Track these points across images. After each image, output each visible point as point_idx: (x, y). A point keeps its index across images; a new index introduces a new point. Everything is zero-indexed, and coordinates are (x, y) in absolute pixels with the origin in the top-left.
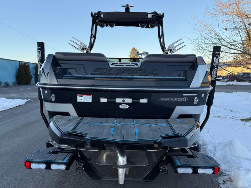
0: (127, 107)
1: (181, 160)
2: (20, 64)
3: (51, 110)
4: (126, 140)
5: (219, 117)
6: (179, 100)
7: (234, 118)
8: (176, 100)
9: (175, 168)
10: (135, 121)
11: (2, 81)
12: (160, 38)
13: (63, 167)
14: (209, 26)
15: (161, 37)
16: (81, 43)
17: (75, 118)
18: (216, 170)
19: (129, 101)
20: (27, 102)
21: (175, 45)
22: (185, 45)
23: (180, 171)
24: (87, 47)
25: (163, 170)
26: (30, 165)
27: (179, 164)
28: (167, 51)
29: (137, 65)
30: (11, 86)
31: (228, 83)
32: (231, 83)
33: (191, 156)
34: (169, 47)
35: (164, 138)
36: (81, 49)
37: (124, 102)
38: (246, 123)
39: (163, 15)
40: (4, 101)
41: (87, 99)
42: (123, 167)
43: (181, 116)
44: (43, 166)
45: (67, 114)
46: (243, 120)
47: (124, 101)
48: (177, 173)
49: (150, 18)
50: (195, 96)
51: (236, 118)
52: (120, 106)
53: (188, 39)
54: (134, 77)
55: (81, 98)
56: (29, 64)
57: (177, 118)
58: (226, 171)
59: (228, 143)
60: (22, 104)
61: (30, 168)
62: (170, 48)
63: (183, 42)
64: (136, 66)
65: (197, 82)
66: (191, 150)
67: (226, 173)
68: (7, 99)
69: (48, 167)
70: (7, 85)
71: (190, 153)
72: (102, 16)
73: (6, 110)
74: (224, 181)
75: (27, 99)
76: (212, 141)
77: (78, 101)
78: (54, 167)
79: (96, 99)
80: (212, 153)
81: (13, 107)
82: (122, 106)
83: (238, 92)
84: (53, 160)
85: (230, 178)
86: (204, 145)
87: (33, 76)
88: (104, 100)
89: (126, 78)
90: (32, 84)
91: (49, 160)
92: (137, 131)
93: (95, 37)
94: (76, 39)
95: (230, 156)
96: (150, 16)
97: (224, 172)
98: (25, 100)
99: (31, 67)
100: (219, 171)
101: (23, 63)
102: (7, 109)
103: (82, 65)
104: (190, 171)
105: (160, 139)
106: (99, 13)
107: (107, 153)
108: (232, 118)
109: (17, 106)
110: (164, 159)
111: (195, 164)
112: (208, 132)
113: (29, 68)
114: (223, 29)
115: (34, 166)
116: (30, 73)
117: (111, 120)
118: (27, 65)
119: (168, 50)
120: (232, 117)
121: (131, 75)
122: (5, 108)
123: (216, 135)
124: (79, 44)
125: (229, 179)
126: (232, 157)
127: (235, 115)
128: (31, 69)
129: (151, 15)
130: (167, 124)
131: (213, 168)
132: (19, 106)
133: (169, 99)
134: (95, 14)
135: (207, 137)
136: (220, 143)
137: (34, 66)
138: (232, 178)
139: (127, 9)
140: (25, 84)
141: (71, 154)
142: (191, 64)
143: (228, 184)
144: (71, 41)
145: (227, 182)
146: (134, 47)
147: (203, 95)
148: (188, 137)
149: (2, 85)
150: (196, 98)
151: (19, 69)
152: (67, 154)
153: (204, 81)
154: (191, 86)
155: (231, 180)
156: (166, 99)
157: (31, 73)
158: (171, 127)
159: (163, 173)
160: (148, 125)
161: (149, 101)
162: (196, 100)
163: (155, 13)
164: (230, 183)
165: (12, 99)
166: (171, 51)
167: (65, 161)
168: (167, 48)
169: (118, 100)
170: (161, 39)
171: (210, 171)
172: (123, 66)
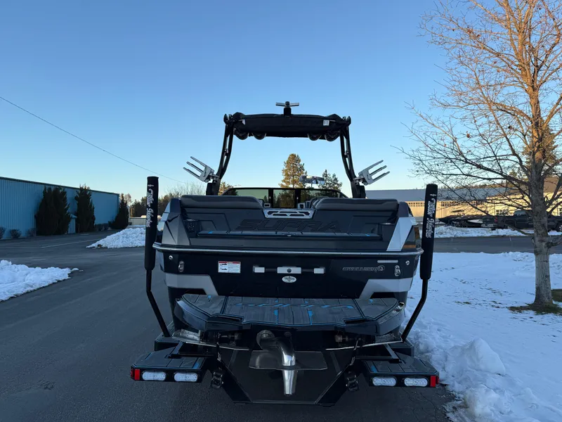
0: (294, 280)
1: (379, 367)
2: (45, 189)
3: (176, 286)
4: (297, 324)
5: (467, 303)
6: (372, 269)
7: (496, 305)
8: (366, 269)
9: (369, 378)
10: (307, 301)
11: (4, 226)
12: (344, 157)
13: (193, 377)
14: (441, 125)
15: (346, 155)
16: (206, 167)
17: (214, 298)
18: (433, 379)
19: (297, 270)
20: (72, 273)
21: (371, 171)
22: (389, 172)
23: (377, 381)
24: (215, 173)
25: (351, 384)
26: (141, 374)
27: (375, 372)
28: (357, 181)
29: (307, 214)
30: (24, 239)
31: (494, 233)
32: (501, 232)
33: (396, 361)
34: (361, 174)
35: (347, 322)
36: (206, 178)
37: (289, 273)
38: (519, 315)
39: (349, 121)
40: (25, 272)
41: (233, 268)
42: (289, 368)
43: (377, 295)
44: (161, 376)
45: (201, 292)
46: (512, 309)
47: (289, 271)
48: (373, 385)
49: (326, 126)
50: (395, 264)
51: (499, 305)
52: (284, 279)
53: (400, 151)
54: (305, 234)
55: (224, 267)
56: (66, 189)
57: (371, 298)
58: (462, 393)
59: (468, 347)
60: (63, 278)
61: (141, 379)
62: (362, 177)
63: (385, 167)
64: (306, 217)
65: (397, 243)
66: (398, 353)
67: (462, 396)
68: (29, 267)
69: (170, 377)
70: (15, 235)
71: (394, 356)
72: (244, 122)
73: (34, 290)
74: (454, 408)
75: (71, 267)
76: (443, 345)
77: (220, 271)
78: (179, 377)
79: (246, 269)
80: (440, 365)
81: (47, 284)
82: (287, 279)
83: (511, 253)
84: (177, 367)
85: (465, 403)
86: (428, 352)
87: (74, 216)
88: (259, 270)
89: (292, 236)
90: (69, 232)
91: (170, 367)
92: (311, 314)
93: (228, 155)
94: (196, 160)
95: (469, 369)
96: (326, 123)
97: (457, 396)
98: (67, 271)
99: (69, 196)
100: (437, 383)
101: (53, 188)
102: (35, 288)
103: (223, 215)
104: (391, 382)
105: (342, 323)
106: (238, 116)
107: (261, 355)
108: (493, 306)
109: (54, 283)
110: (352, 362)
111: (400, 372)
112: (438, 330)
113: (65, 199)
114: (462, 136)
115: (147, 376)
116: (67, 209)
117: (270, 300)
118: (60, 191)
119: (359, 180)
120: (493, 304)
121: (298, 231)
122: (32, 287)
123: (452, 336)
124: (203, 168)
125: (462, 405)
126: (474, 370)
127: (499, 299)
128: (68, 202)
129: (329, 121)
130: (354, 305)
131: (428, 377)
132: (59, 281)
133: (357, 269)
134: (231, 116)
135: (434, 338)
136: (455, 347)
137: (76, 194)
138: (468, 403)
139: (287, 110)
140: (55, 234)
141: (203, 358)
142: (390, 214)
143: (461, 411)
144: (188, 163)
145: (459, 409)
146: (294, 153)
147: (408, 262)
148: (381, 322)
149: (5, 236)
150: (397, 266)
151: (43, 200)
152: (196, 358)
153: (408, 240)
154: (389, 249)
155: (466, 405)
156: (352, 269)
157: (69, 210)
158: (359, 310)
159: (351, 390)
160: (326, 306)
161: (326, 271)
162: (398, 270)
163: (334, 117)
164: (463, 410)
165: (40, 268)
166: (364, 181)
167: (195, 368)
168: (357, 175)
169: (281, 270)
170: (347, 159)
171: (423, 382)
172: (286, 215)
